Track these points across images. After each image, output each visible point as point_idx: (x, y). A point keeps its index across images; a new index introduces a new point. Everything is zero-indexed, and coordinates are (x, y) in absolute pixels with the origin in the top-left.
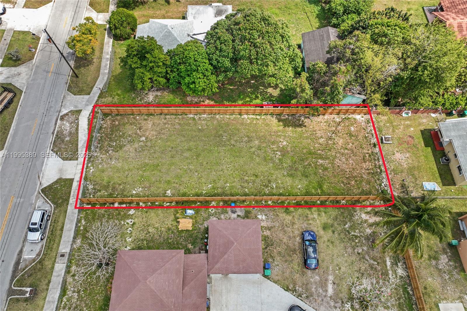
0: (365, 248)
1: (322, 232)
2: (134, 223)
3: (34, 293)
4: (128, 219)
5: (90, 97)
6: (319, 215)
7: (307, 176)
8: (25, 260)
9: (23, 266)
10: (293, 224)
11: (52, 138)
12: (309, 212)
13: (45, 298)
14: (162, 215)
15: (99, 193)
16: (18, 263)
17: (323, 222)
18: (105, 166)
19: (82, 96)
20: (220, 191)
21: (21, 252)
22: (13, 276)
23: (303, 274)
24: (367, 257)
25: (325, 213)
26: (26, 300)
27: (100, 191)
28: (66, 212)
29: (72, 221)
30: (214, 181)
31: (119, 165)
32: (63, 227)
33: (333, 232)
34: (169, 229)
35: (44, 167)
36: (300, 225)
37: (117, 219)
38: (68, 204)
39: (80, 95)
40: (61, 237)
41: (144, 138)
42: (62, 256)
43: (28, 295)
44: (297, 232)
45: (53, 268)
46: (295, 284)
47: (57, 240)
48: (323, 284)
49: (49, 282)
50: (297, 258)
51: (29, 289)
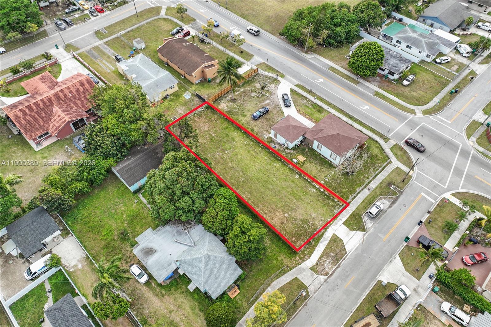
0: (239, 101)
1: (248, 116)
2: (325, 177)
3: (389, 184)
4: (327, 181)
5: (298, 275)
6: (241, 120)
7: (228, 134)
8: (389, 201)
9: (391, 199)
10: (255, 126)
11: (342, 262)
12: (244, 124)
13: (385, 178)
14: (309, 170)
15: (333, 204)
16: (393, 203)
17: (243, 118)
18: (320, 216)
19: (302, 281)
20: (272, 159)
21: (390, 207)
22: (397, 198)
23: (271, 111)
24: (242, 99)
25: (238, 119)
26: (394, 185)
27: (332, 205)
28: (357, 208)
29: (356, 201)
30: (270, 165)
31: (312, 211)
32: (363, 202)
33: (244, 113)
34: (310, 162)
35: (357, 246)
36: (254, 123)
37: (332, 185)
38: (354, 212)
39: (303, 283)
40: (366, 198)
41: (286, 215)
42: (369, 189)
43: (393, 186)
44: (258, 122)
45: (376, 188)
46: (278, 112)
47: (369, 198)
48: (268, 104)
49: (381, 183)
50: (267, 116)
51: (391, 188)
